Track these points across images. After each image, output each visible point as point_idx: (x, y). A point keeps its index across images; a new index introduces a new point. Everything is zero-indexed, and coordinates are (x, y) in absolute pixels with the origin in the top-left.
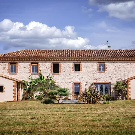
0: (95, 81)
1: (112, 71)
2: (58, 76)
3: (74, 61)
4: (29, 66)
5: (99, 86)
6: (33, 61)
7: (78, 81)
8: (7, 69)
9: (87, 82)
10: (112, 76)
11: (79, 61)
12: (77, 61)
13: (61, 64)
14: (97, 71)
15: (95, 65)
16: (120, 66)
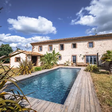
0: (87, 54)
1: (99, 46)
2: (63, 51)
3: (72, 42)
4: (48, 47)
5: (89, 57)
6: (49, 44)
7: (74, 54)
8: (38, 49)
9: (81, 55)
10: (99, 50)
11: (75, 42)
12: (74, 42)
13: (65, 44)
14: (88, 47)
15: (86, 43)
16: (105, 43)
